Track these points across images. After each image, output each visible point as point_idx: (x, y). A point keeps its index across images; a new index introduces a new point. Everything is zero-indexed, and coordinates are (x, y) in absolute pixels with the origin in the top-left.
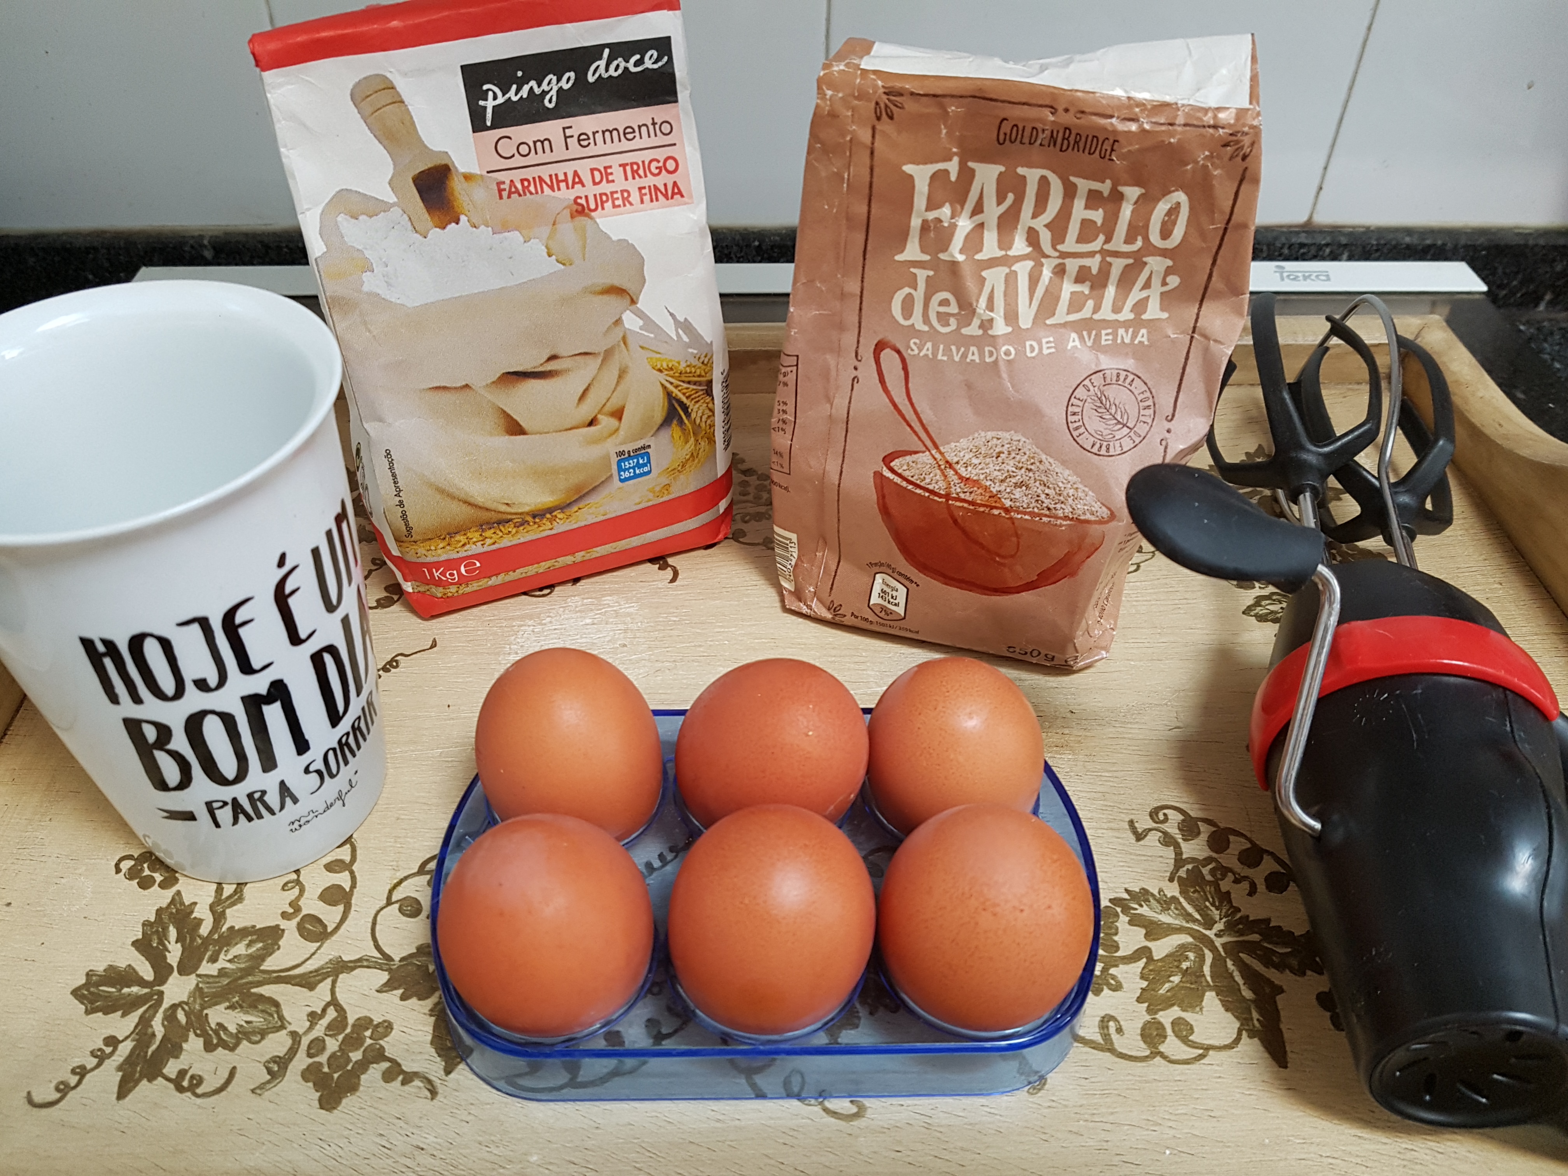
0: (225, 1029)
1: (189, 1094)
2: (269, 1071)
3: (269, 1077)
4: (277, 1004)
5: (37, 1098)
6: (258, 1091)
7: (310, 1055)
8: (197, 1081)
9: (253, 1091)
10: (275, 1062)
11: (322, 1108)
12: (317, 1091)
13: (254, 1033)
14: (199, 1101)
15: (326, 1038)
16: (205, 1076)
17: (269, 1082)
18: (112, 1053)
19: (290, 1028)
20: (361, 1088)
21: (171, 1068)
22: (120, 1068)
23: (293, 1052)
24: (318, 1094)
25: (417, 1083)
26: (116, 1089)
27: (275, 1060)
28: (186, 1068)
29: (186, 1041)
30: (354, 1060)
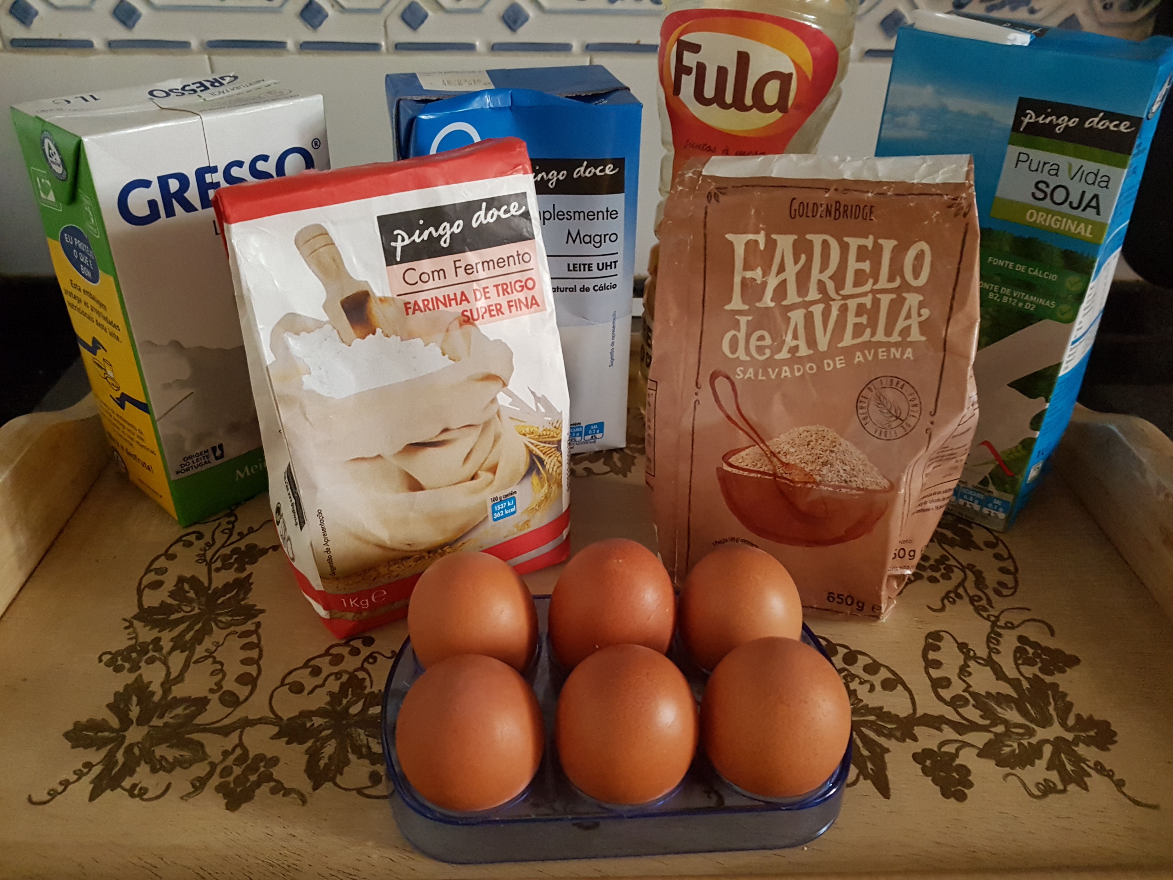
0: (166, 760)
1: (138, 799)
2: (194, 786)
3: (193, 790)
4: (202, 745)
5: (35, 799)
6: (185, 798)
7: (222, 777)
8: (144, 791)
9: (182, 798)
10: (199, 781)
11: (227, 809)
12: (225, 799)
13: (186, 761)
14: (144, 803)
15: (234, 767)
16: (150, 788)
17: (193, 792)
18: (88, 773)
19: (210, 760)
20: (255, 798)
21: (127, 783)
22: (91, 782)
23: (210, 774)
24: (226, 801)
25: (294, 795)
26: (88, 795)
27: (199, 779)
28: (137, 782)
29: (139, 766)
30: (251, 780)
